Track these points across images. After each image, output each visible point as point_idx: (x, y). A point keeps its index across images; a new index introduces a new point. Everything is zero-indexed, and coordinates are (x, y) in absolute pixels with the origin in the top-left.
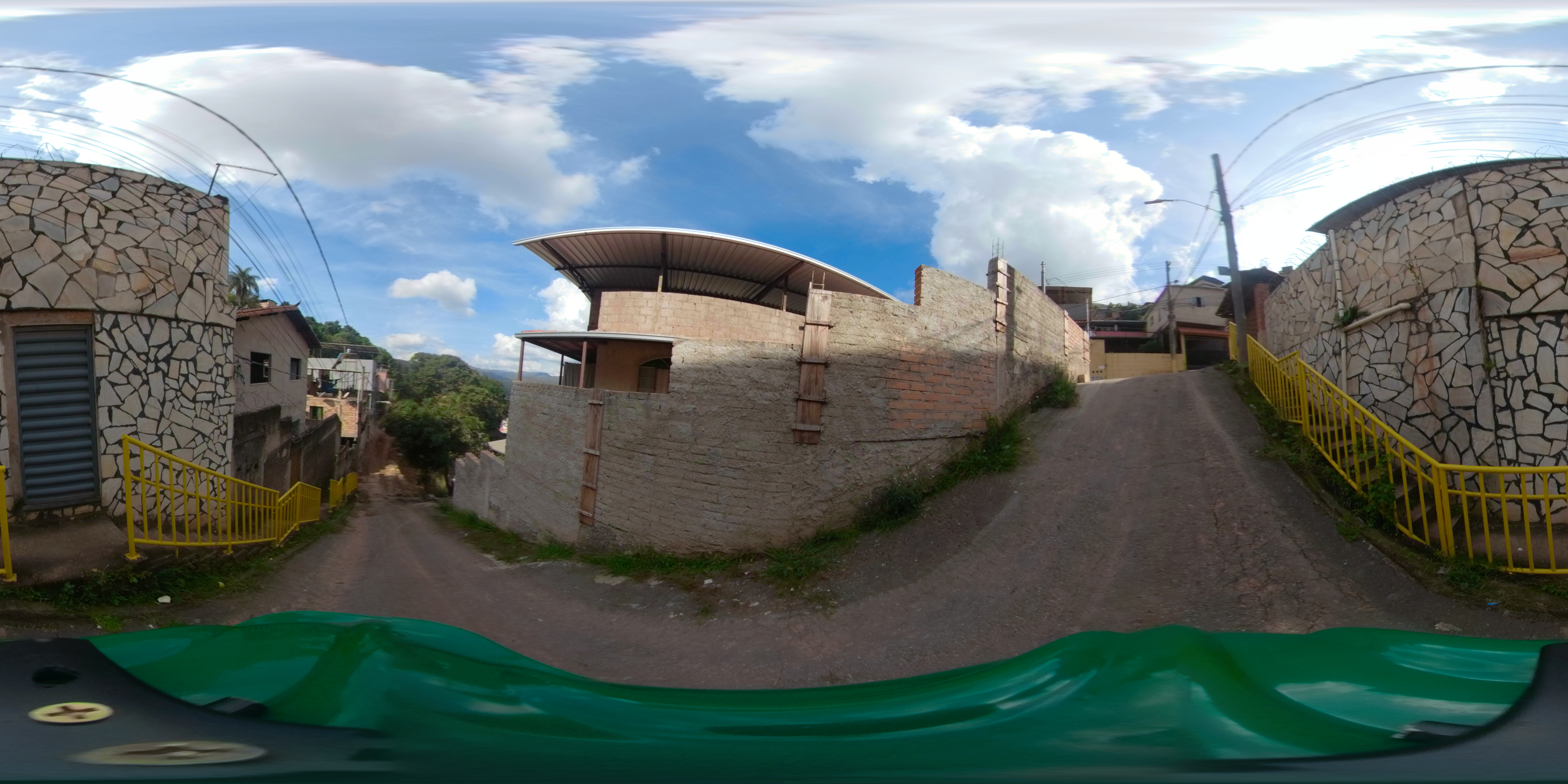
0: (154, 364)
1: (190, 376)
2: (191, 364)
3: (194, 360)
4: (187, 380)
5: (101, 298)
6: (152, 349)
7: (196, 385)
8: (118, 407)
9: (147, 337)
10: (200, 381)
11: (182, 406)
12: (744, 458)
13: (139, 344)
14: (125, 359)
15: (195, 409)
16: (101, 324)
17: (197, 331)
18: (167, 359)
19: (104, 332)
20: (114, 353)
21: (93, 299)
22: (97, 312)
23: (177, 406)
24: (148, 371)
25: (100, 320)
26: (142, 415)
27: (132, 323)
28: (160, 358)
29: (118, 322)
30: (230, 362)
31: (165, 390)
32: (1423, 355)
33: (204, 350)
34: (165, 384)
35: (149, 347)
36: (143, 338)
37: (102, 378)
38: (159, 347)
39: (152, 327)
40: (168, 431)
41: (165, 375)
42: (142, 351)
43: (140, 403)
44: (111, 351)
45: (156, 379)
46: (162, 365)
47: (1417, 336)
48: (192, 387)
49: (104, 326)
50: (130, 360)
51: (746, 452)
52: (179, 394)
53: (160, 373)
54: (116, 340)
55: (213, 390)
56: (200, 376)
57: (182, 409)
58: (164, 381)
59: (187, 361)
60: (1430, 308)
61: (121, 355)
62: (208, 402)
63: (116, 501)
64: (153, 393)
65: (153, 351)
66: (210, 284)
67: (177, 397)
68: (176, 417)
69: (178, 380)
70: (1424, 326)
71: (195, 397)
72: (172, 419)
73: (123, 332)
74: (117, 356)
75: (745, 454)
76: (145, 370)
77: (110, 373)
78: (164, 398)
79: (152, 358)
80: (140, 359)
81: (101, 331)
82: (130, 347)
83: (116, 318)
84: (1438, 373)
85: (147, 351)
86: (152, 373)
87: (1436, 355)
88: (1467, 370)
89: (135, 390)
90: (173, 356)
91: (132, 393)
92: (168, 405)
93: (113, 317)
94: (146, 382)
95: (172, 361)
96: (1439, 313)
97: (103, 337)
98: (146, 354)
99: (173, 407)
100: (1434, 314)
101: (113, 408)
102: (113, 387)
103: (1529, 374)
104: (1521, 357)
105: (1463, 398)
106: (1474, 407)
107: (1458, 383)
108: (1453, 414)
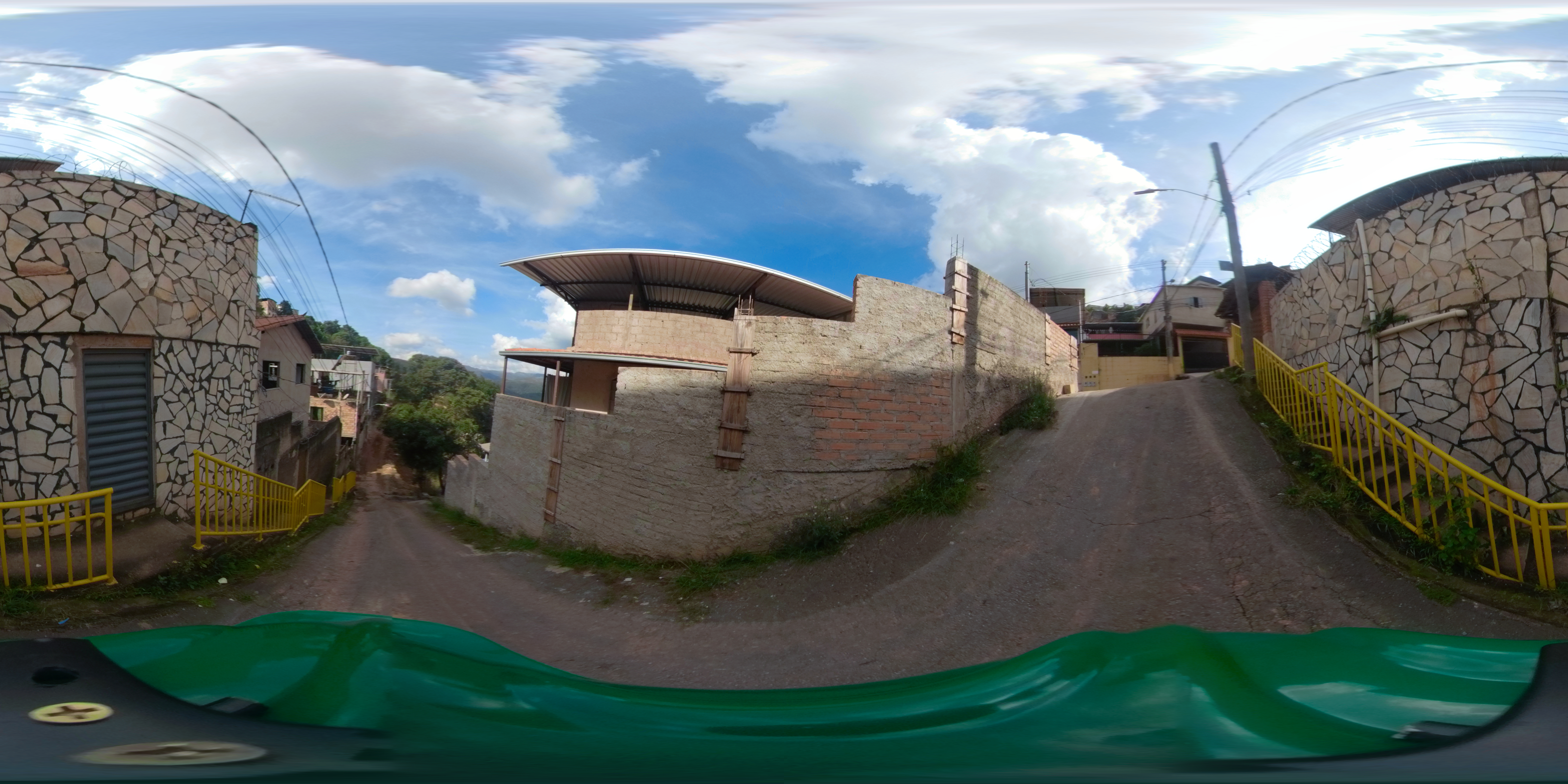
0: (198, 383)
1: (226, 392)
2: (226, 381)
3: (228, 378)
4: (223, 396)
5: (159, 326)
6: (197, 370)
7: (229, 400)
8: (171, 421)
9: (194, 360)
10: (233, 396)
11: (219, 418)
12: (671, 477)
13: (188, 366)
14: (177, 380)
15: (228, 420)
16: (159, 349)
17: (231, 352)
18: (209, 379)
19: (161, 356)
20: (169, 375)
21: (153, 327)
22: (156, 338)
23: (215, 418)
24: (194, 390)
25: (158, 345)
26: (189, 427)
27: (182, 348)
28: (203, 378)
29: (172, 347)
30: (255, 378)
31: (207, 405)
32: (1483, 371)
33: (236, 369)
34: (207, 400)
35: (196, 369)
36: (191, 361)
37: (158, 397)
38: (203, 368)
39: (198, 350)
40: (208, 440)
41: (207, 392)
42: (190, 373)
43: (187, 417)
44: (167, 373)
45: (200, 396)
46: (205, 384)
47: (1474, 350)
48: (227, 401)
49: (162, 351)
50: (181, 380)
51: (673, 472)
52: (217, 407)
53: (203, 390)
54: (171, 363)
55: (242, 403)
56: (233, 392)
57: (219, 421)
58: (206, 397)
59: (223, 379)
60: (1492, 317)
61: (174, 376)
62: (238, 413)
63: (167, 502)
64: (197, 409)
65: (199, 371)
66: (242, 310)
67: (215, 411)
68: (215, 428)
69: (216, 396)
70: (1484, 338)
71: (228, 410)
72: (211, 429)
73: (176, 356)
74: (171, 377)
75: (672, 474)
76: (192, 389)
77: (165, 392)
78: (206, 412)
79: (198, 378)
80: (188, 379)
81: (159, 355)
82: (181, 369)
83: (171, 344)
84: (1501, 393)
85: (193, 372)
86: (197, 391)
87: (1499, 372)
88: (1536, 390)
89: (185, 407)
90: (213, 376)
91: (182, 409)
92: (208, 417)
93: (168, 343)
94: (192, 399)
95: (212, 380)
96: (1503, 324)
97: (160, 360)
98: (193, 375)
99: (212, 419)
100: (1498, 325)
101: (167, 423)
102: (167, 405)
103: (33, 395)
104: (26, 377)
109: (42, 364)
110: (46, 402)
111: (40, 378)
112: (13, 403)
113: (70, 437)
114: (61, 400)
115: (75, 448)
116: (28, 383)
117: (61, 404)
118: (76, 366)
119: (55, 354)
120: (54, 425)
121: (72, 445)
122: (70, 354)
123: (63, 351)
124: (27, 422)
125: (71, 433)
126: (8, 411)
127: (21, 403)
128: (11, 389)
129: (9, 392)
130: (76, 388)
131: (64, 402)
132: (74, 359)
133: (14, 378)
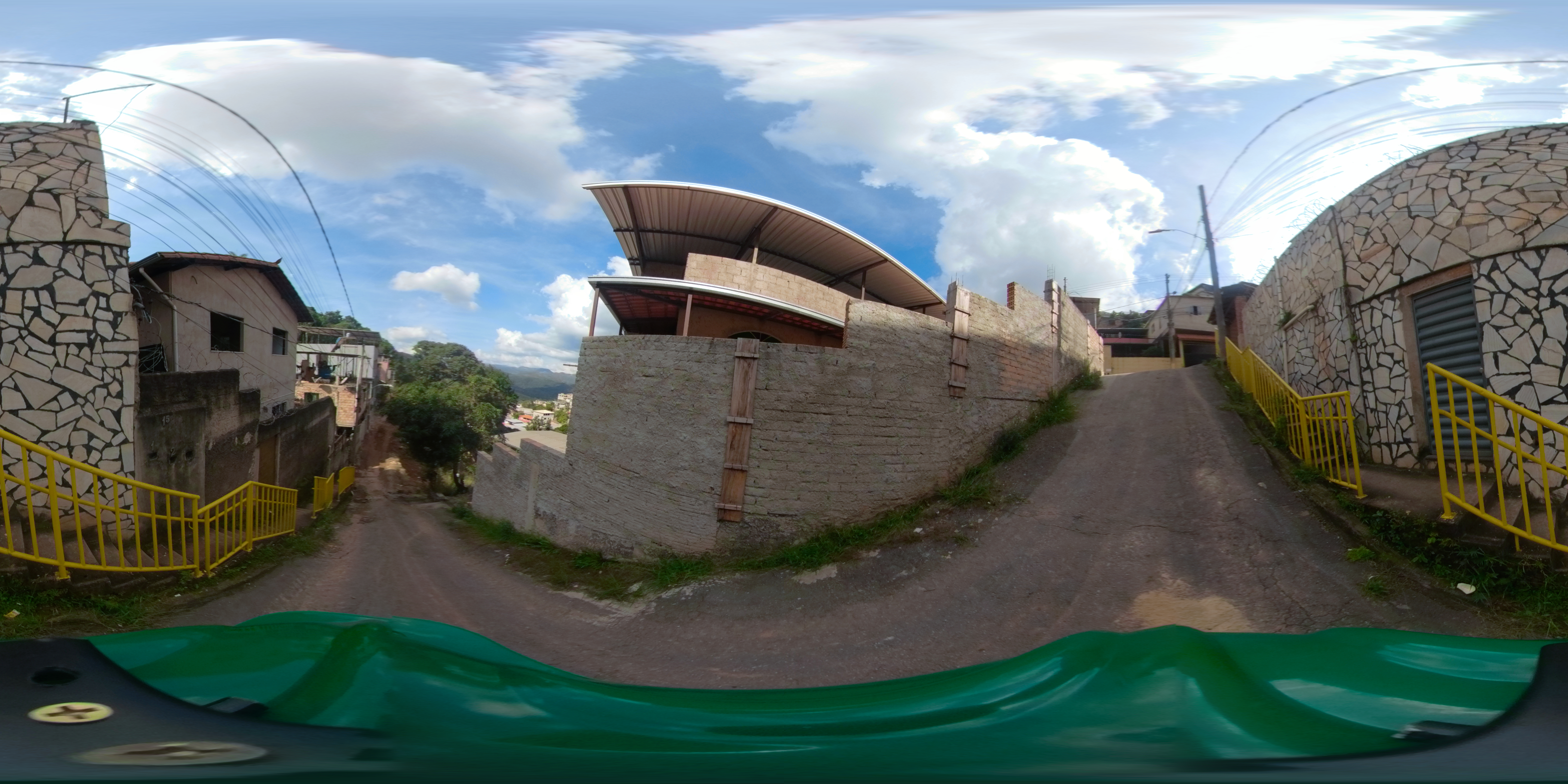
0: (1549, 299)
5: (1474, 248)
8: (1505, 353)
9: (1536, 272)
13: (1526, 280)
14: (1509, 299)
16: (1478, 271)
19: (1482, 278)
20: (1496, 296)
21: (1466, 252)
22: (1473, 262)
24: (1540, 308)
25: (1476, 268)
26: (1538, 360)
27: (1514, 261)
29: (1498, 264)
35: (1541, 281)
36: (1532, 274)
37: (1483, 324)
38: (1551, 279)
39: (1542, 258)
42: (1530, 287)
43: (1532, 346)
44: (1493, 294)
45: (1552, 315)
49: (1481, 272)
50: (1516, 299)
53: (1559, 307)
54: (1497, 282)
61: (1504, 296)
64: (1550, 333)
65: (1547, 283)
73: (1504, 272)
74: (1499, 298)
76: (1538, 308)
77: (1495, 318)
80: (1529, 296)
81: (1479, 278)
82: (1514, 285)
83: (1495, 261)
86: (1547, 309)
89: (1525, 332)
91: (1522, 335)
93: (1491, 261)
94: (1539, 321)
97: (1483, 282)
98: (1537, 289)
101: (1501, 355)
102: (1496, 333)
103: (1379, 340)
104: (1373, 329)
105: (1342, 364)
106: (1348, 370)
107: (1339, 354)
108: (1338, 376)
109: (1382, 316)
110: (1386, 344)
111: (1381, 326)
112: (1368, 348)
113: (1404, 371)
114: (1395, 341)
115: (1408, 381)
116: (1375, 332)
117: (1395, 344)
118: (1402, 311)
119: (1389, 306)
120: (1392, 362)
121: (1406, 378)
122: (1398, 302)
123: (1393, 302)
124: (1377, 362)
125: (1404, 368)
126: (1366, 355)
127: (1373, 347)
128: (1367, 339)
129: (1366, 341)
130: (1404, 329)
131: (1397, 342)
132: (1401, 306)
133: (1367, 331)
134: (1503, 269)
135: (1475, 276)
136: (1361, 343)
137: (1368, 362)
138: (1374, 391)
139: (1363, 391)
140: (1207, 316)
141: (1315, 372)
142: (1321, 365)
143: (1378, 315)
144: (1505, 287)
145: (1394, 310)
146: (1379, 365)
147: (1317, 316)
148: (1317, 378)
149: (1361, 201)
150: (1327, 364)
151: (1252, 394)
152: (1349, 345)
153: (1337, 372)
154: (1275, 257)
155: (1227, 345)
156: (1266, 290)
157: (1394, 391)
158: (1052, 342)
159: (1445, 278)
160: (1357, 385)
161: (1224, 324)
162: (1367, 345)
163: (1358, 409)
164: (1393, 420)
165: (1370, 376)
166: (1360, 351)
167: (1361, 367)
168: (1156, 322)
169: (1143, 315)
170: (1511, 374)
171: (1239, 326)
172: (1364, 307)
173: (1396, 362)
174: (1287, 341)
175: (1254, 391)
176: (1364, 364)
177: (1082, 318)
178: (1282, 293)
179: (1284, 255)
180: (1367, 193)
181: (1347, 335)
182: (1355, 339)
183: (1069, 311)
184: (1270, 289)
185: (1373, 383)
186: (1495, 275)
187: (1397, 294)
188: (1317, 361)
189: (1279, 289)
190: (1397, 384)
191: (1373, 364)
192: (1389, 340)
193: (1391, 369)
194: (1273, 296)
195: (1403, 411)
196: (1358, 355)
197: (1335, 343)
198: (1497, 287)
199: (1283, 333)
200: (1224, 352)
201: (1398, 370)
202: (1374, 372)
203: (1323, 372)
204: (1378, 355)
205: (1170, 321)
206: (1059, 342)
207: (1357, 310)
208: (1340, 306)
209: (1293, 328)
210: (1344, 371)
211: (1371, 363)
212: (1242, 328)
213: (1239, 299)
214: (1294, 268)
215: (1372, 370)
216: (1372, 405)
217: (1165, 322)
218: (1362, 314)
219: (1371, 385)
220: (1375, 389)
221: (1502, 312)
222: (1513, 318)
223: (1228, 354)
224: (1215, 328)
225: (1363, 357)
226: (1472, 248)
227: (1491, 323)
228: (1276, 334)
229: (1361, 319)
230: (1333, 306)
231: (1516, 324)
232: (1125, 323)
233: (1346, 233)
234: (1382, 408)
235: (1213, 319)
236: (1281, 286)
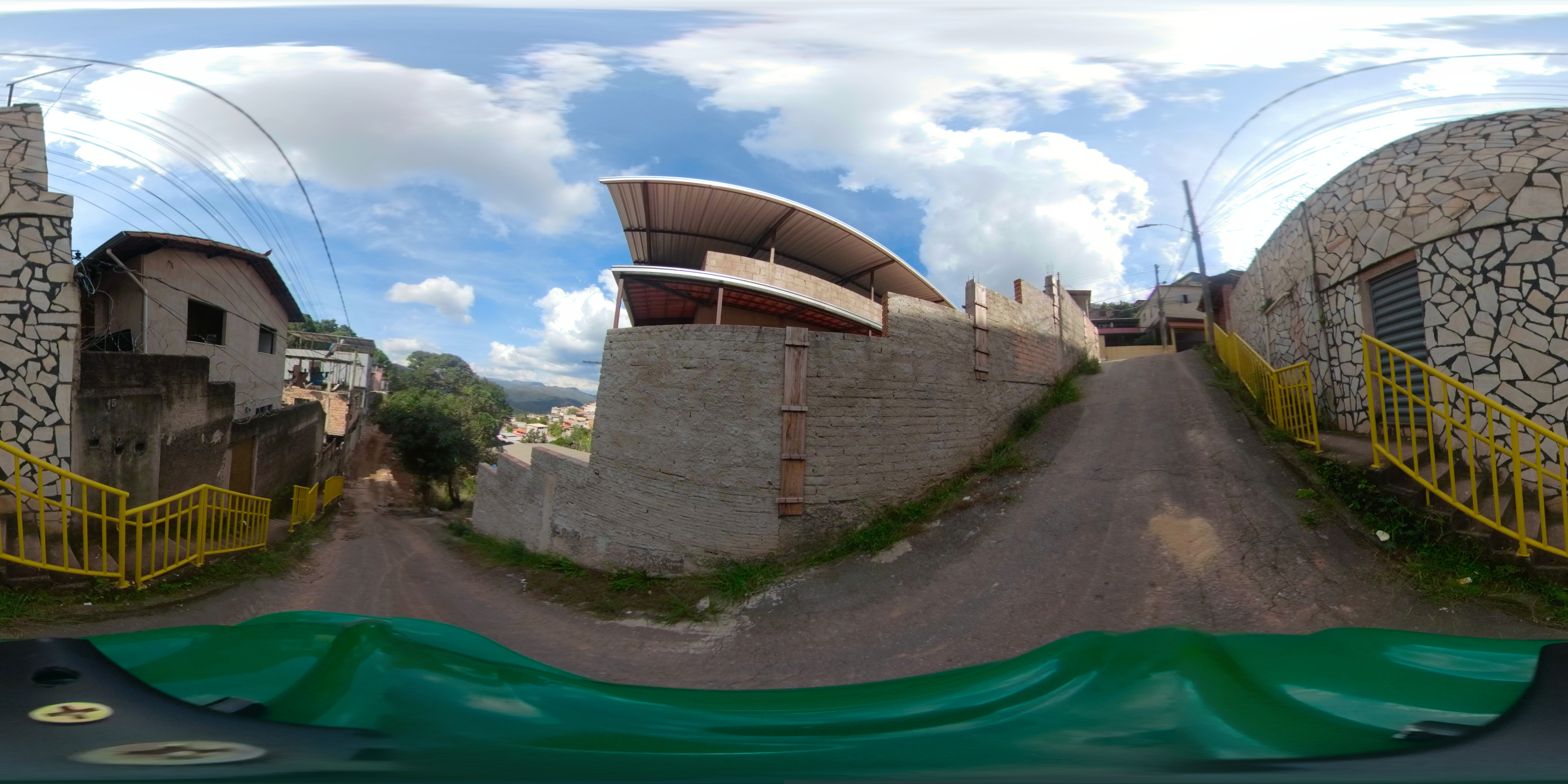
0: (1478, 276)
3: (1543, 260)
4: (1533, 285)
5: (1418, 235)
8: (1443, 326)
9: (1471, 252)
11: (1525, 320)
14: (1446, 278)
16: (1421, 256)
18: (1500, 268)
19: (1425, 261)
20: (1436, 276)
21: (1411, 239)
22: (1416, 248)
23: (1519, 319)
24: (1472, 285)
25: (1420, 253)
26: (1472, 333)
27: (1451, 244)
29: (1437, 248)
31: (1500, 300)
34: (1497, 293)
35: (1474, 260)
36: (1467, 254)
37: (1425, 302)
38: (1487, 256)
39: (1477, 239)
40: (1508, 354)
41: (1499, 285)
42: (1465, 266)
43: (1467, 320)
44: (1432, 275)
49: (1423, 257)
50: (1453, 278)
52: (1521, 304)
54: (1437, 264)
57: (1525, 325)
58: (1498, 290)
61: (1442, 276)
65: (1479, 262)
67: (1517, 309)
68: (1516, 334)
69: (1517, 288)
72: (1509, 337)
73: (1442, 255)
77: (1435, 297)
78: (1499, 312)
80: (1463, 274)
81: (1421, 261)
82: (1451, 266)
83: (1435, 246)
85: (1471, 264)
86: (1481, 285)
89: (1461, 307)
90: (1510, 262)
91: (1458, 310)
92: (1505, 320)
93: (1431, 246)
94: (1472, 297)
95: (1509, 269)
97: (1425, 265)
98: (1470, 268)
99: (1513, 322)
101: (1438, 328)
102: (1437, 307)
103: (1342, 321)
104: (1338, 311)
105: (1313, 343)
106: (1318, 348)
107: (1311, 334)
108: (1310, 354)
109: (1345, 300)
110: (1349, 324)
111: (1344, 309)
112: (1334, 328)
113: (1363, 347)
114: (1355, 321)
116: (1340, 314)
117: (1355, 323)
118: (1361, 294)
119: (1350, 290)
120: (1353, 339)
121: (1364, 353)
122: (1357, 287)
123: (1354, 287)
124: (1342, 339)
125: (1362, 344)
126: (1333, 334)
127: (1338, 326)
128: (1333, 320)
129: (1332, 322)
130: (1363, 310)
131: (1357, 322)
132: (1360, 290)
133: (1333, 313)
134: (1441, 252)
135: (1418, 260)
136: (1329, 324)
137: (1334, 340)
138: (1339, 365)
139: (1331, 366)
140: (1197, 304)
141: (1292, 351)
142: (1296, 344)
143: (1342, 299)
144: (1444, 267)
145: (1354, 294)
146: (1344, 342)
147: (1293, 302)
148: (1294, 356)
149: (1326, 197)
150: (1301, 343)
151: (1237, 373)
152: (1319, 325)
153: (1310, 350)
154: (1256, 249)
155: (1215, 330)
156: (1250, 279)
157: (1355, 365)
158: (1055, 332)
159: (1395, 264)
160: (1325, 361)
161: (1212, 311)
162: (1333, 325)
163: (1326, 382)
164: (1355, 392)
165: (1336, 352)
166: (1327, 330)
167: (1328, 345)
168: (1147, 311)
169: (1134, 305)
170: (1448, 346)
171: (1226, 312)
172: (1331, 292)
173: (1357, 339)
174: (1268, 325)
175: (1239, 370)
176: (1331, 342)
177: (1079, 309)
178: (1263, 281)
179: (1264, 247)
180: (1331, 190)
181: (1317, 317)
182: (1323, 321)
183: (1067, 304)
184: (1253, 278)
185: (1339, 358)
186: (1436, 258)
187: (1356, 279)
188: (1293, 341)
189: (1260, 278)
190: (1357, 358)
191: (1339, 342)
192: (1350, 321)
193: (1352, 345)
194: (1256, 284)
195: (1362, 382)
196: (1326, 334)
197: (1308, 324)
198: (1437, 268)
199: (1265, 318)
200: (1212, 336)
201: (1358, 346)
202: (1340, 348)
203: (1298, 351)
204: (1342, 333)
205: (1161, 310)
206: (1061, 332)
207: (1325, 295)
208: (1311, 292)
209: (1273, 313)
210: (1315, 349)
211: (1337, 341)
212: (1229, 314)
213: (1226, 288)
214: (1272, 259)
215: (1338, 347)
216: (1338, 378)
217: (1156, 311)
218: (1330, 298)
219: (1337, 360)
220: (1340, 363)
221: (1440, 290)
222: (1450, 295)
223: (1216, 338)
224: (1203, 316)
225: (1330, 336)
226: (1415, 236)
227: (1431, 300)
228: (1259, 319)
229: (1329, 303)
230: (1305, 293)
231: (1452, 300)
232: (1116, 314)
233: (1315, 226)
234: (1346, 380)
235: (1202, 307)
236: (1263, 275)
